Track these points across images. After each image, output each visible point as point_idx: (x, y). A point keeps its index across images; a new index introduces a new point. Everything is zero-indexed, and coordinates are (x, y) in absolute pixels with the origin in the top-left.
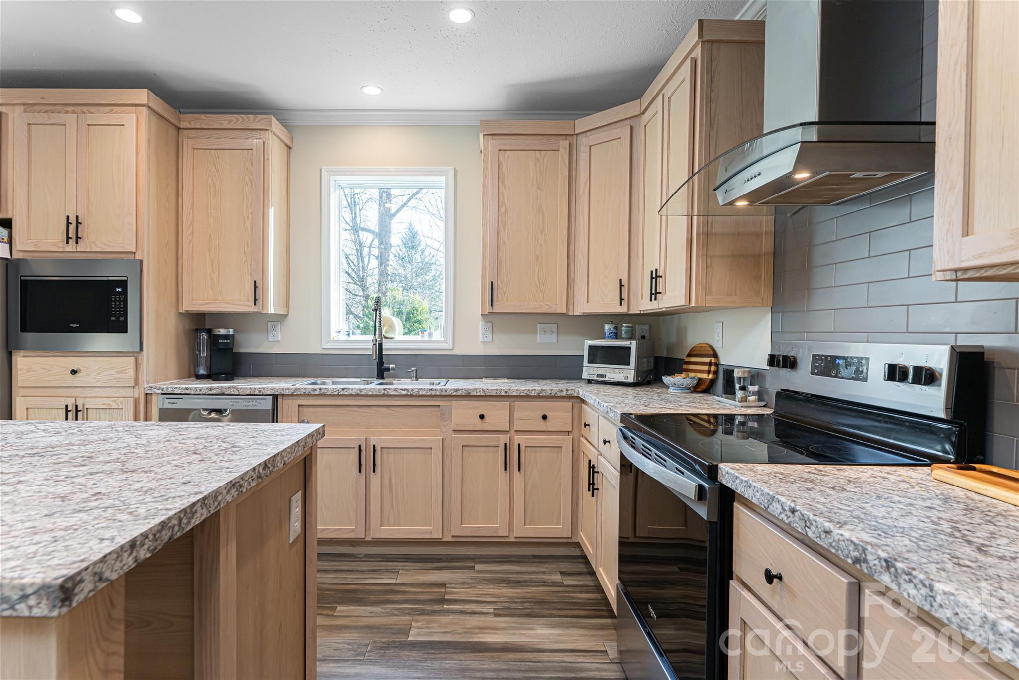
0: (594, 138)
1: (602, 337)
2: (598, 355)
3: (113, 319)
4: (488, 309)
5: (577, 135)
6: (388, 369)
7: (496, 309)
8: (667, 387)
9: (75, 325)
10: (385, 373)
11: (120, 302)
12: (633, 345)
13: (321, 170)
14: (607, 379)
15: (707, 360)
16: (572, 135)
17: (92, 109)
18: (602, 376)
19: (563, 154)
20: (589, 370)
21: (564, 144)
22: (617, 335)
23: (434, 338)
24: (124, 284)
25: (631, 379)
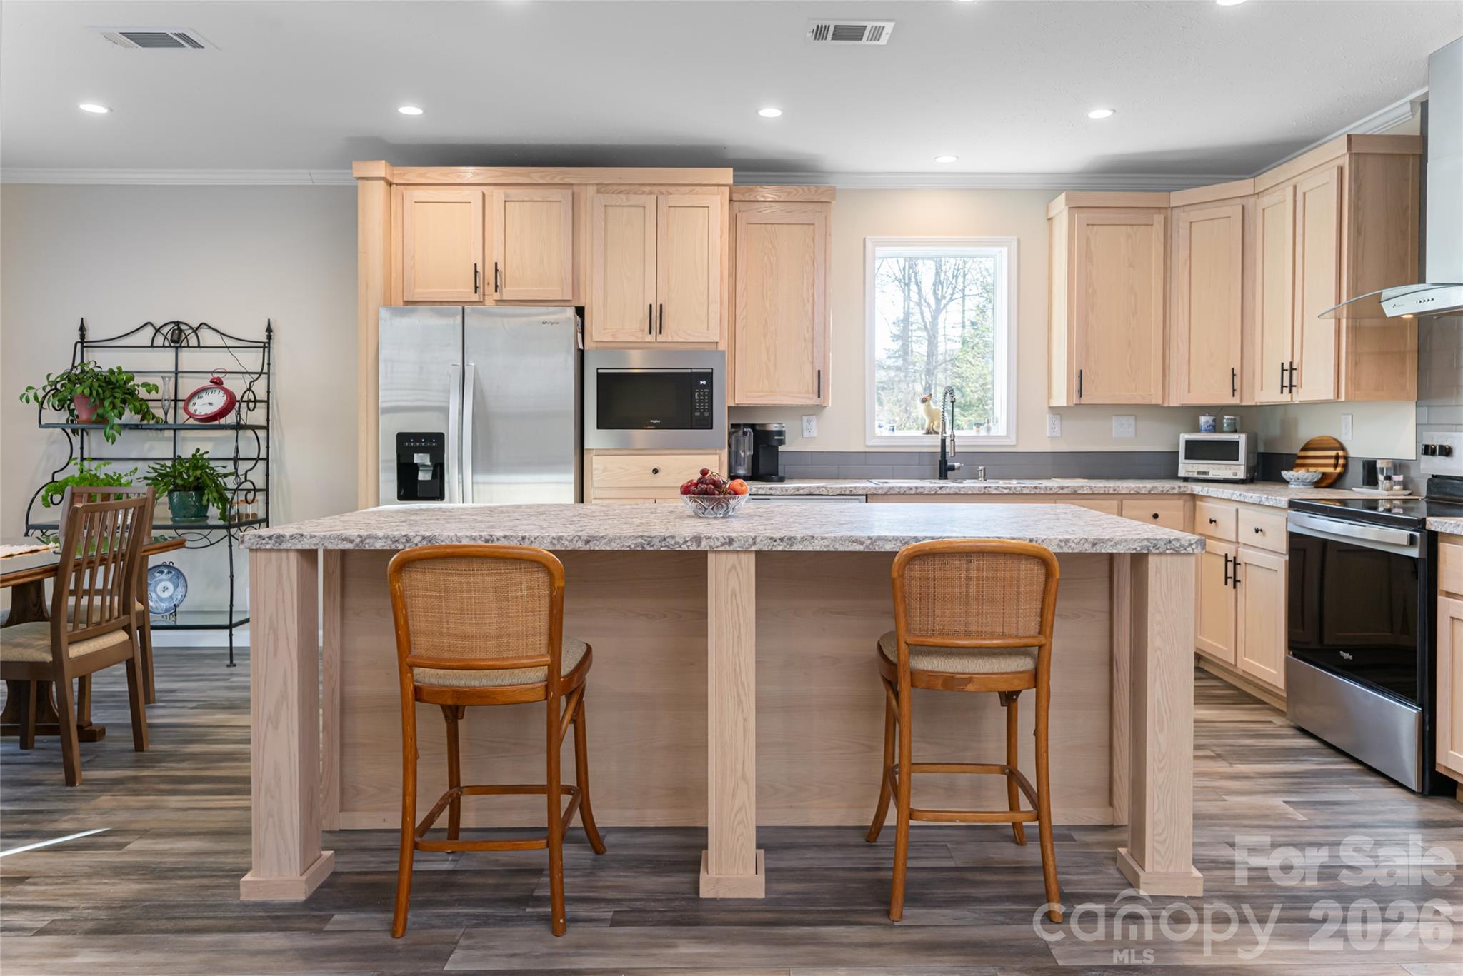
0: (1195, 214)
1: (1197, 429)
2: (1196, 450)
3: (697, 414)
4: (1075, 400)
5: (1172, 208)
6: (953, 468)
7: (1085, 400)
8: (1287, 482)
9: (656, 421)
10: (949, 473)
11: (704, 395)
12: (1242, 439)
13: (865, 239)
14: (1210, 476)
15: (1333, 453)
16: (1166, 208)
17: (671, 189)
18: (1205, 473)
19: (1158, 229)
20: (1187, 467)
21: (1158, 219)
22: (1215, 428)
23: (993, 433)
24: (709, 376)
25: (1241, 475)
